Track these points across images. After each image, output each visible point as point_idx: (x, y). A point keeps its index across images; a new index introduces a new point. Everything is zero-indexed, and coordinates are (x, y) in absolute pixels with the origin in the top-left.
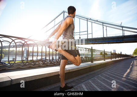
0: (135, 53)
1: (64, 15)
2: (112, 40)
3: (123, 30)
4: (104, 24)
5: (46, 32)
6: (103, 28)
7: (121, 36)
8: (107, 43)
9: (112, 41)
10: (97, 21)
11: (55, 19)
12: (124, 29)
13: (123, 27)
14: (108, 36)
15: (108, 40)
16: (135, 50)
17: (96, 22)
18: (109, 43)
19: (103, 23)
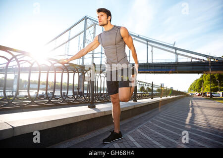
0: (191, 89)
1: (86, 22)
2: (160, 68)
3: (176, 53)
4: (148, 43)
5: (55, 49)
6: (147, 48)
7: (174, 62)
8: (152, 73)
9: (160, 70)
10: (138, 37)
11: (70, 29)
12: (178, 51)
13: (176, 49)
14: (155, 61)
15: (153, 68)
16: (192, 85)
17: (136, 38)
18: (155, 73)
19: (147, 41)
